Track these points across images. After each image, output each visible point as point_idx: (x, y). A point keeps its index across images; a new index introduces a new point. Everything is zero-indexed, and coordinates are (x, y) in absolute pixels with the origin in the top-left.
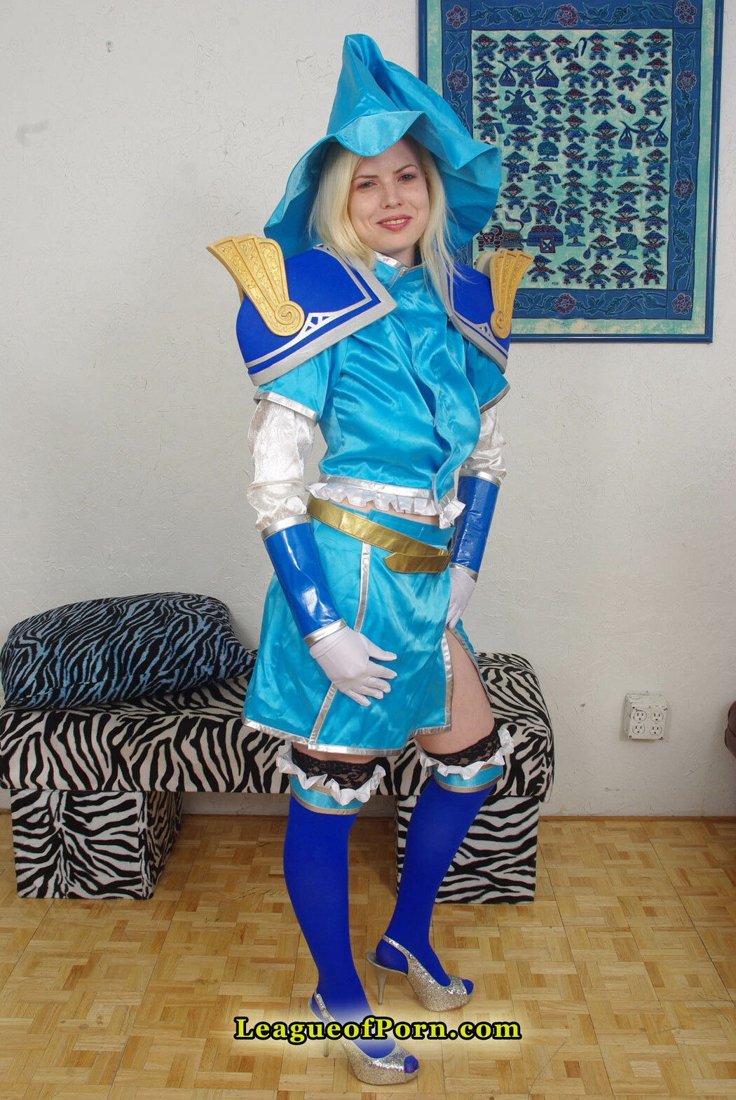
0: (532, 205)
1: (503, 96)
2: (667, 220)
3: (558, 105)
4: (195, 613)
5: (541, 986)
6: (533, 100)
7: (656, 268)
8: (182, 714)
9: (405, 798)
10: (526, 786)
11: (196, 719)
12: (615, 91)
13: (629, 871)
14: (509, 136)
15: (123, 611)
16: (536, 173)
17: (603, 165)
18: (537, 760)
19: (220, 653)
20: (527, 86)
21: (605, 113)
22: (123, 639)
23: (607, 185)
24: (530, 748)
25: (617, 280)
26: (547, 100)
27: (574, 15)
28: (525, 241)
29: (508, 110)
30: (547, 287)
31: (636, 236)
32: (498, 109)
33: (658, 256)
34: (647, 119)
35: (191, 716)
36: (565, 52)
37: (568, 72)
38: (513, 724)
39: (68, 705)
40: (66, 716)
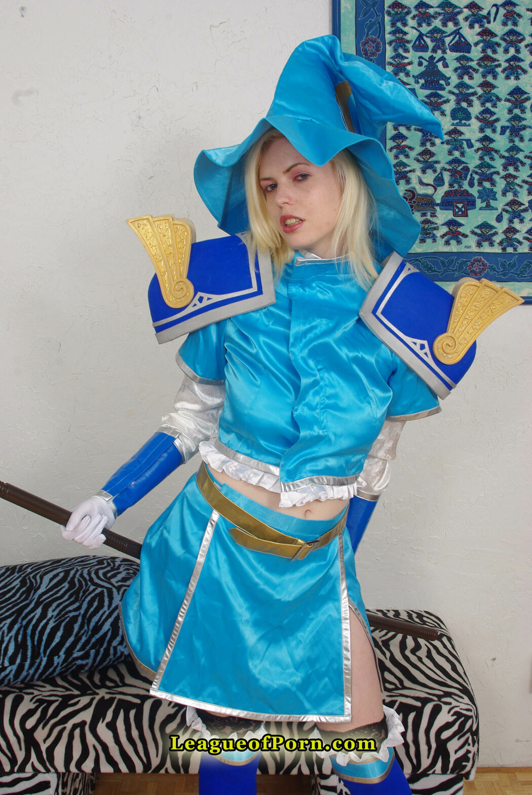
0: (445, 170)
1: (416, 61)
3: (471, 71)
4: (110, 586)
6: (446, 66)
8: (98, 694)
9: (326, 777)
10: (451, 765)
11: (112, 700)
12: (527, 57)
15: (36, 583)
16: (449, 138)
17: (515, 130)
18: (463, 740)
20: (439, 52)
21: (517, 78)
22: (37, 617)
23: (519, 150)
24: (456, 727)
25: (528, 243)
26: (460, 65)
28: (438, 205)
29: (421, 76)
30: (459, 251)
32: (411, 74)
35: (107, 697)
36: (477, 18)
37: (481, 39)
38: (439, 703)
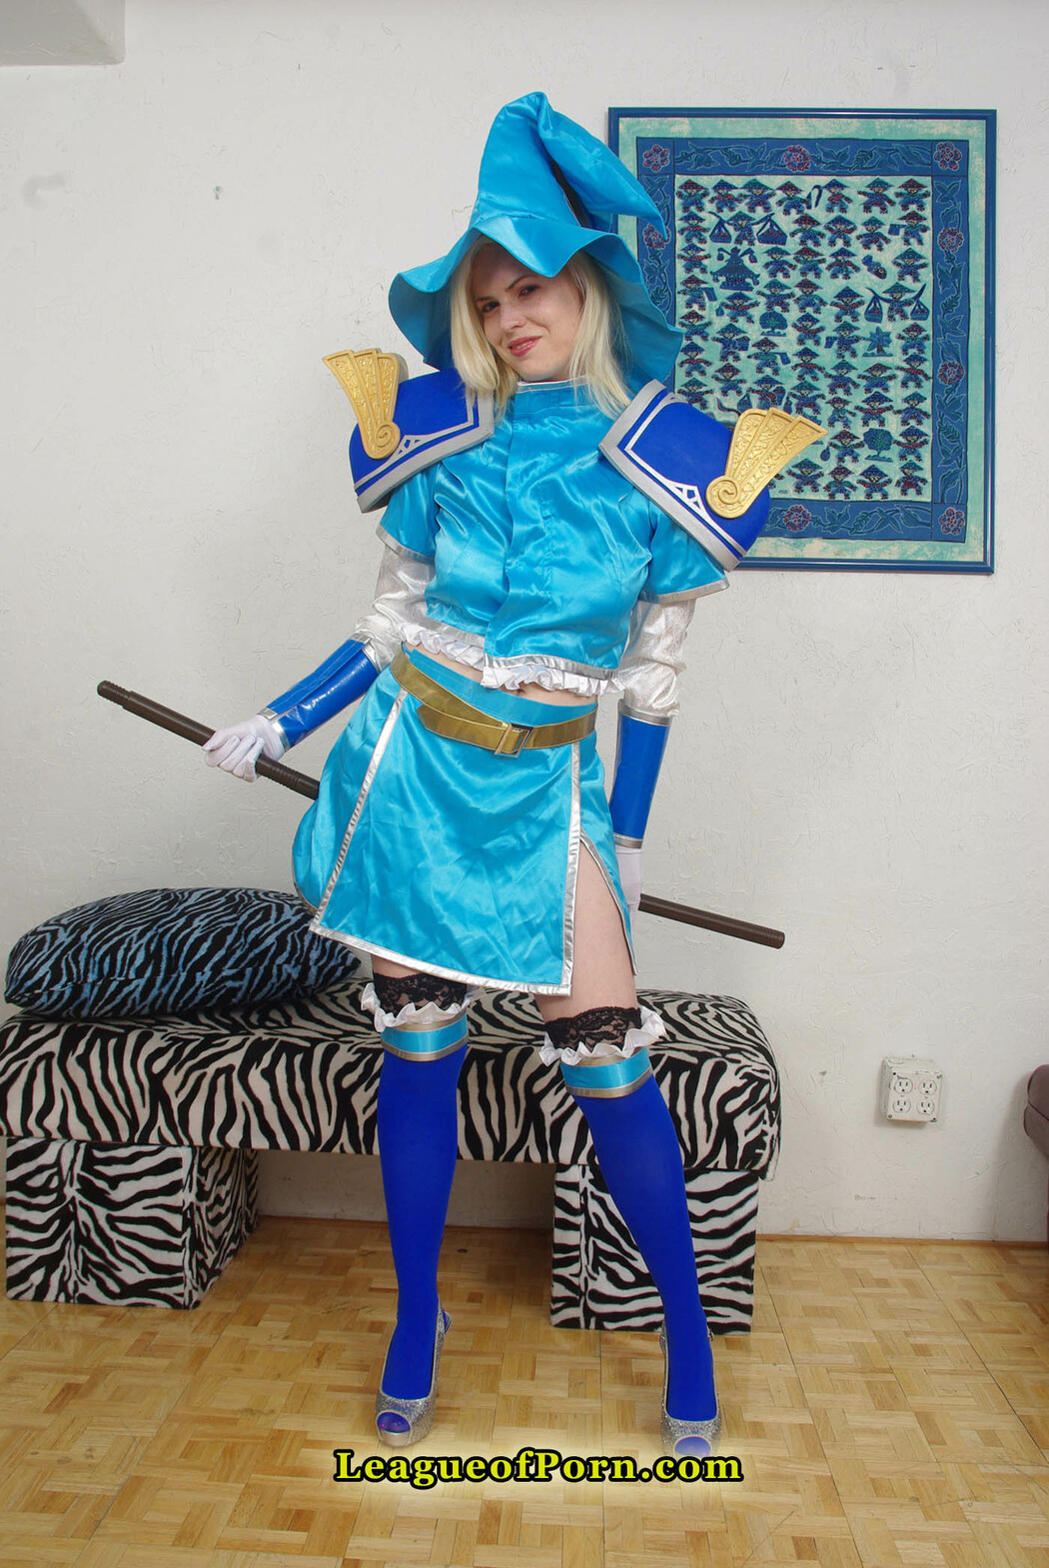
1: (715, 254)
2: (930, 412)
3: (786, 267)
4: (281, 901)
5: (759, 1437)
6: (754, 260)
7: (917, 474)
8: (253, 1034)
9: (564, 1168)
10: (740, 1155)
11: (271, 1042)
12: (859, 251)
13: (890, 1301)
14: (723, 304)
15: (180, 900)
16: (759, 351)
17: (845, 342)
18: (756, 1115)
19: (310, 948)
20: (745, 243)
21: (847, 277)
22: (178, 926)
23: (850, 368)
24: (746, 1096)
25: (865, 488)
26: (772, 260)
27: (806, 158)
29: (721, 272)
31: (888, 433)
32: (708, 270)
33: (919, 458)
34: (901, 286)
35: (266, 1038)
36: (793, 201)
37: (799, 227)
38: (722, 1060)
39: (93, 1013)
40: (90, 1032)
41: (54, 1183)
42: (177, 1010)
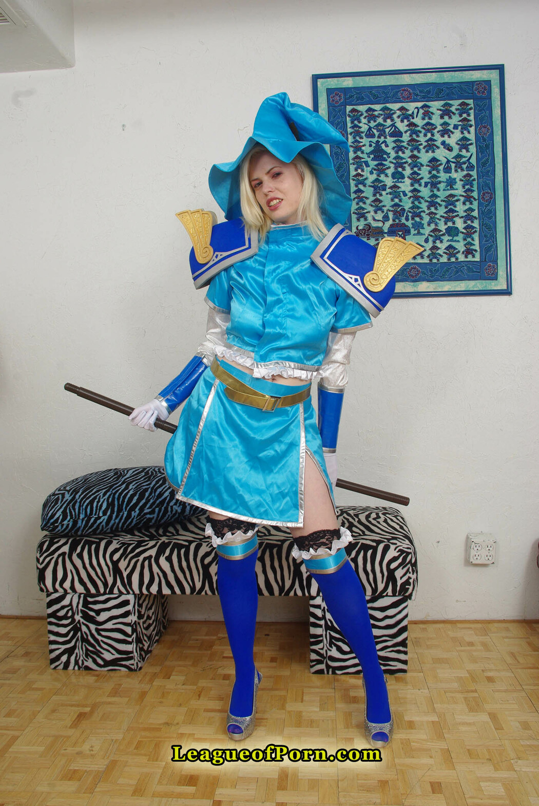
0: (390, 211)
1: (368, 144)
2: (477, 216)
3: (403, 148)
5: (412, 729)
6: (387, 146)
7: (472, 247)
8: (161, 540)
9: (314, 598)
10: (398, 588)
11: (170, 543)
12: (439, 139)
13: (475, 654)
14: (373, 169)
15: (124, 474)
16: (391, 191)
17: (434, 184)
18: (405, 569)
20: (382, 138)
21: (433, 152)
22: (122, 489)
23: (437, 197)
24: (400, 560)
25: (447, 256)
26: (396, 145)
28: (386, 233)
29: (371, 153)
31: (457, 228)
32: (365, 152)
33: (473, 240)
34: (460, 155)
35: (167, 541)
36: (405, 115)
37: (408, 128)
38: (388, 543)
39: (84, 533)
40: (83, 541)
41: (70, 614)
42: (124, 529)
